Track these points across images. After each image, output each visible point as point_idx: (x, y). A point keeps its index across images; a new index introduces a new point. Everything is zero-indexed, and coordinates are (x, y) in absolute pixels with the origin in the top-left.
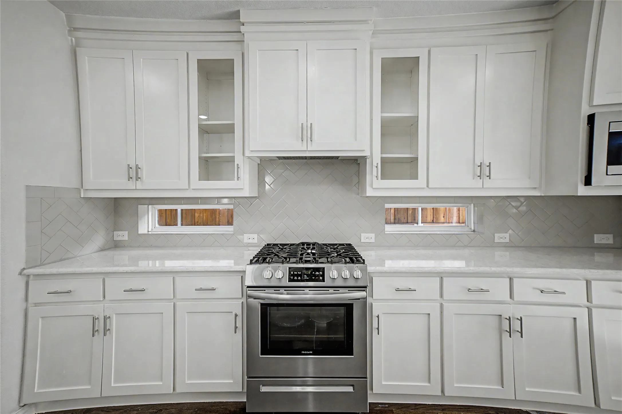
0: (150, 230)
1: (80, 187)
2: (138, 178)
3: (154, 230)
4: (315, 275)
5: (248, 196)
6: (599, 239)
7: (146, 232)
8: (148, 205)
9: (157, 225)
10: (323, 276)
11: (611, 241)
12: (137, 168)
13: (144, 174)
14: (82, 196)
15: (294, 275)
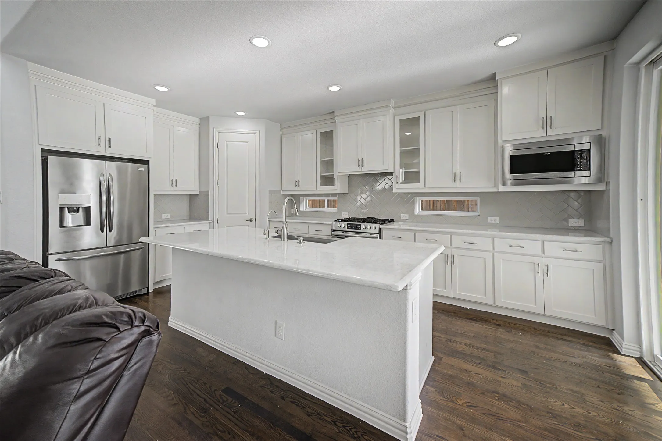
0: (305, 209)
1: (281, 189)
2: (299, 186)
3: (306, 209)
4: (357, 227)
5: (339, 193)
6: (572, 223)
7: (303, 210)
8: (304, 197)
9: (308, 207)
10: (360, 227)
11: (582, 225)
12: (298, 181)
13: (300, 184)
14: (282, 193)
15: (349, 227)
